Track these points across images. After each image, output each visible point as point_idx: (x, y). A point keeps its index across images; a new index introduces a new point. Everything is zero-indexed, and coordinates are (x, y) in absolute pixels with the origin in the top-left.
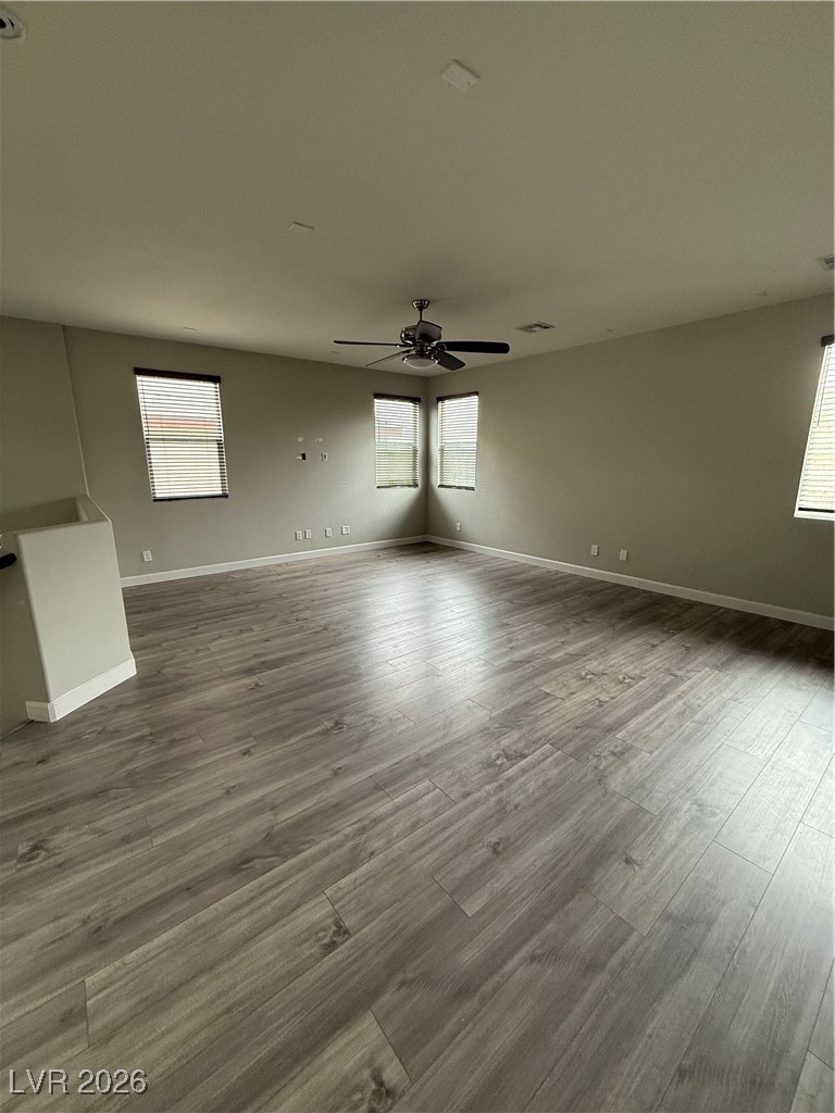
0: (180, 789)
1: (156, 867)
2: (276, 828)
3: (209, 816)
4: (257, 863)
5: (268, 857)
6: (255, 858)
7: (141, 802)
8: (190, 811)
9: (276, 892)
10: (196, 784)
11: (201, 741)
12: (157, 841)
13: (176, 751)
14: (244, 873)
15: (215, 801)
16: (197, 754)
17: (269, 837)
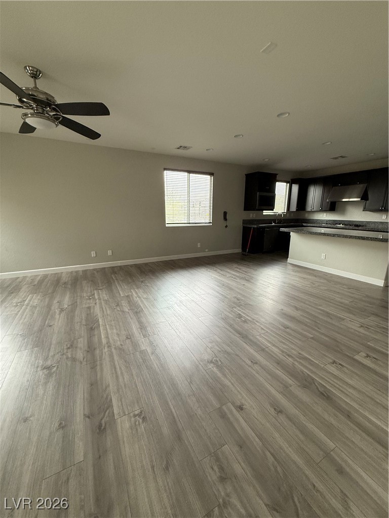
0: (285, 445)
1: (347, 438)
2: (299, 385)
3: (302, 418)
4: (321, 389)
5: (316, 386)
6: (319, 391)
7: (307, 476)
8: (302, 432)
9: (331, 381)
10: (277, 435)
11: (226, 448)
12: (331, 445)
13: (239, 468)
14: (329, 394)
15: (289, 418)
16: (242, 445)
17: (305, 387)
